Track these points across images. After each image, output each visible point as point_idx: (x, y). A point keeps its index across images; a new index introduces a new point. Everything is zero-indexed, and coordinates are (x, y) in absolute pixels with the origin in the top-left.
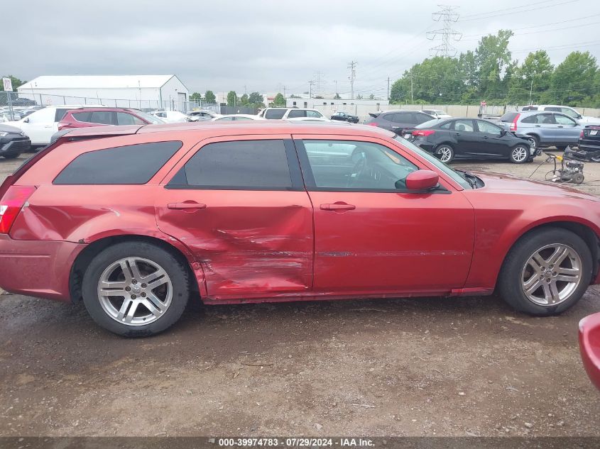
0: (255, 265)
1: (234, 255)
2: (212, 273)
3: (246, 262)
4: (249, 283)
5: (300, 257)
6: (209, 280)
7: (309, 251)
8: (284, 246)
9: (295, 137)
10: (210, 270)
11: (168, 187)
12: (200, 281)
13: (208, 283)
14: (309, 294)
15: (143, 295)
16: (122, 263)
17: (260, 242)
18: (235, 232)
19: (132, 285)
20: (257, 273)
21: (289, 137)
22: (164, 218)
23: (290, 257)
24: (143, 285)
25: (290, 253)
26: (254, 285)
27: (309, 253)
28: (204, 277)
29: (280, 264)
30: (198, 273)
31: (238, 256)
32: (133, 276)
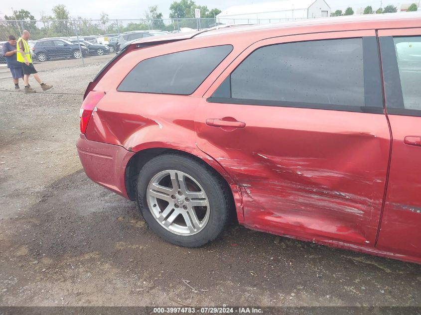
0: (301, 200)
1: (277, 183)
2: (251, 200)
3: (290, 194)
4: (292, 219)
5: (363, 203)
6: (248, 206)
7: (376, 198)
8: (341, 185)
9: (381, 34)
10: (249, 196)
11: (211, 100)
12: (238, 205)
13: (246, 209)
14: (370, 250)
15: (185, 207)
16: (172, 173)
17: (308, 174)
18: (277, 159)
19: (177, 195)
20: (303, 210)
21: (372, 33)
22: (202, 135)
23: (347, 200)
24: (187, 199)
25: (348, 196)
26: (298, 223)
27: (377, 202)
28: (241, 201)
29: (333, 205)
30: (237, 196)
31: (281, 186)
32: (180, 188)
